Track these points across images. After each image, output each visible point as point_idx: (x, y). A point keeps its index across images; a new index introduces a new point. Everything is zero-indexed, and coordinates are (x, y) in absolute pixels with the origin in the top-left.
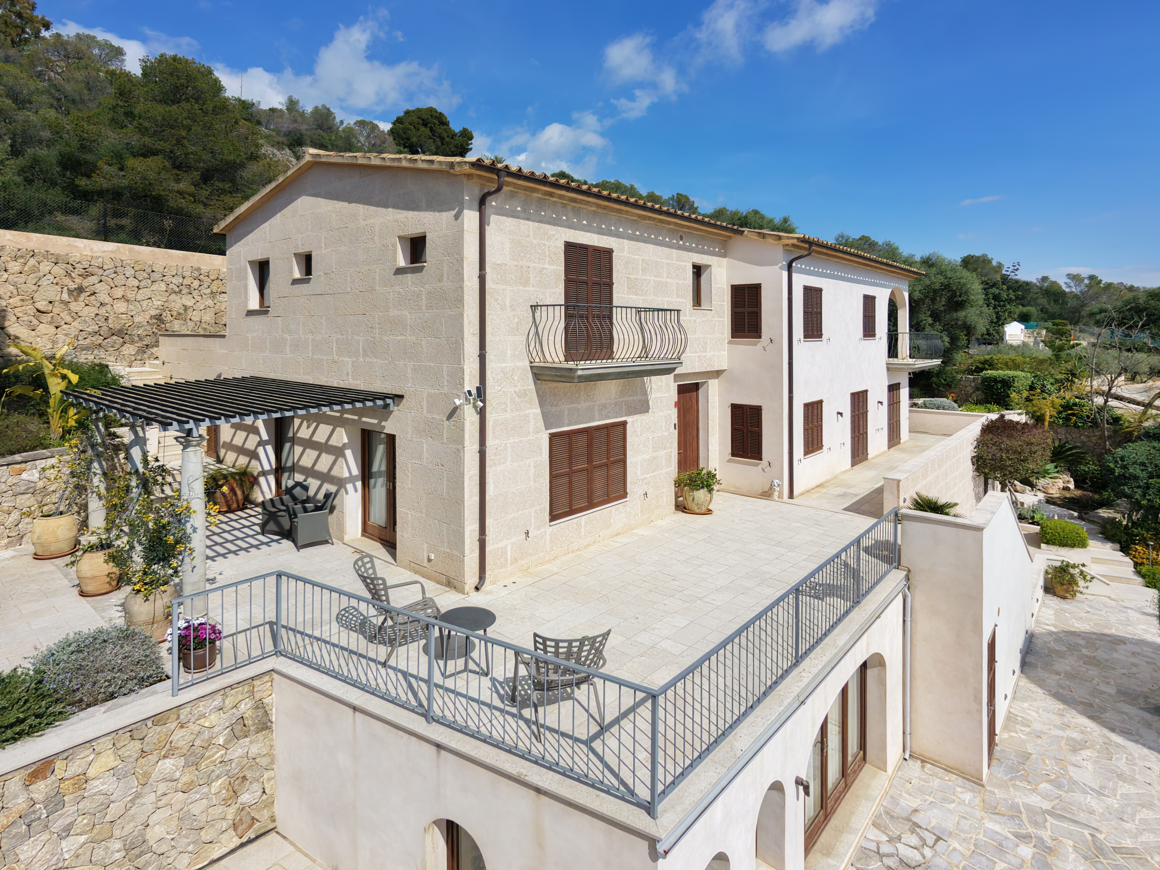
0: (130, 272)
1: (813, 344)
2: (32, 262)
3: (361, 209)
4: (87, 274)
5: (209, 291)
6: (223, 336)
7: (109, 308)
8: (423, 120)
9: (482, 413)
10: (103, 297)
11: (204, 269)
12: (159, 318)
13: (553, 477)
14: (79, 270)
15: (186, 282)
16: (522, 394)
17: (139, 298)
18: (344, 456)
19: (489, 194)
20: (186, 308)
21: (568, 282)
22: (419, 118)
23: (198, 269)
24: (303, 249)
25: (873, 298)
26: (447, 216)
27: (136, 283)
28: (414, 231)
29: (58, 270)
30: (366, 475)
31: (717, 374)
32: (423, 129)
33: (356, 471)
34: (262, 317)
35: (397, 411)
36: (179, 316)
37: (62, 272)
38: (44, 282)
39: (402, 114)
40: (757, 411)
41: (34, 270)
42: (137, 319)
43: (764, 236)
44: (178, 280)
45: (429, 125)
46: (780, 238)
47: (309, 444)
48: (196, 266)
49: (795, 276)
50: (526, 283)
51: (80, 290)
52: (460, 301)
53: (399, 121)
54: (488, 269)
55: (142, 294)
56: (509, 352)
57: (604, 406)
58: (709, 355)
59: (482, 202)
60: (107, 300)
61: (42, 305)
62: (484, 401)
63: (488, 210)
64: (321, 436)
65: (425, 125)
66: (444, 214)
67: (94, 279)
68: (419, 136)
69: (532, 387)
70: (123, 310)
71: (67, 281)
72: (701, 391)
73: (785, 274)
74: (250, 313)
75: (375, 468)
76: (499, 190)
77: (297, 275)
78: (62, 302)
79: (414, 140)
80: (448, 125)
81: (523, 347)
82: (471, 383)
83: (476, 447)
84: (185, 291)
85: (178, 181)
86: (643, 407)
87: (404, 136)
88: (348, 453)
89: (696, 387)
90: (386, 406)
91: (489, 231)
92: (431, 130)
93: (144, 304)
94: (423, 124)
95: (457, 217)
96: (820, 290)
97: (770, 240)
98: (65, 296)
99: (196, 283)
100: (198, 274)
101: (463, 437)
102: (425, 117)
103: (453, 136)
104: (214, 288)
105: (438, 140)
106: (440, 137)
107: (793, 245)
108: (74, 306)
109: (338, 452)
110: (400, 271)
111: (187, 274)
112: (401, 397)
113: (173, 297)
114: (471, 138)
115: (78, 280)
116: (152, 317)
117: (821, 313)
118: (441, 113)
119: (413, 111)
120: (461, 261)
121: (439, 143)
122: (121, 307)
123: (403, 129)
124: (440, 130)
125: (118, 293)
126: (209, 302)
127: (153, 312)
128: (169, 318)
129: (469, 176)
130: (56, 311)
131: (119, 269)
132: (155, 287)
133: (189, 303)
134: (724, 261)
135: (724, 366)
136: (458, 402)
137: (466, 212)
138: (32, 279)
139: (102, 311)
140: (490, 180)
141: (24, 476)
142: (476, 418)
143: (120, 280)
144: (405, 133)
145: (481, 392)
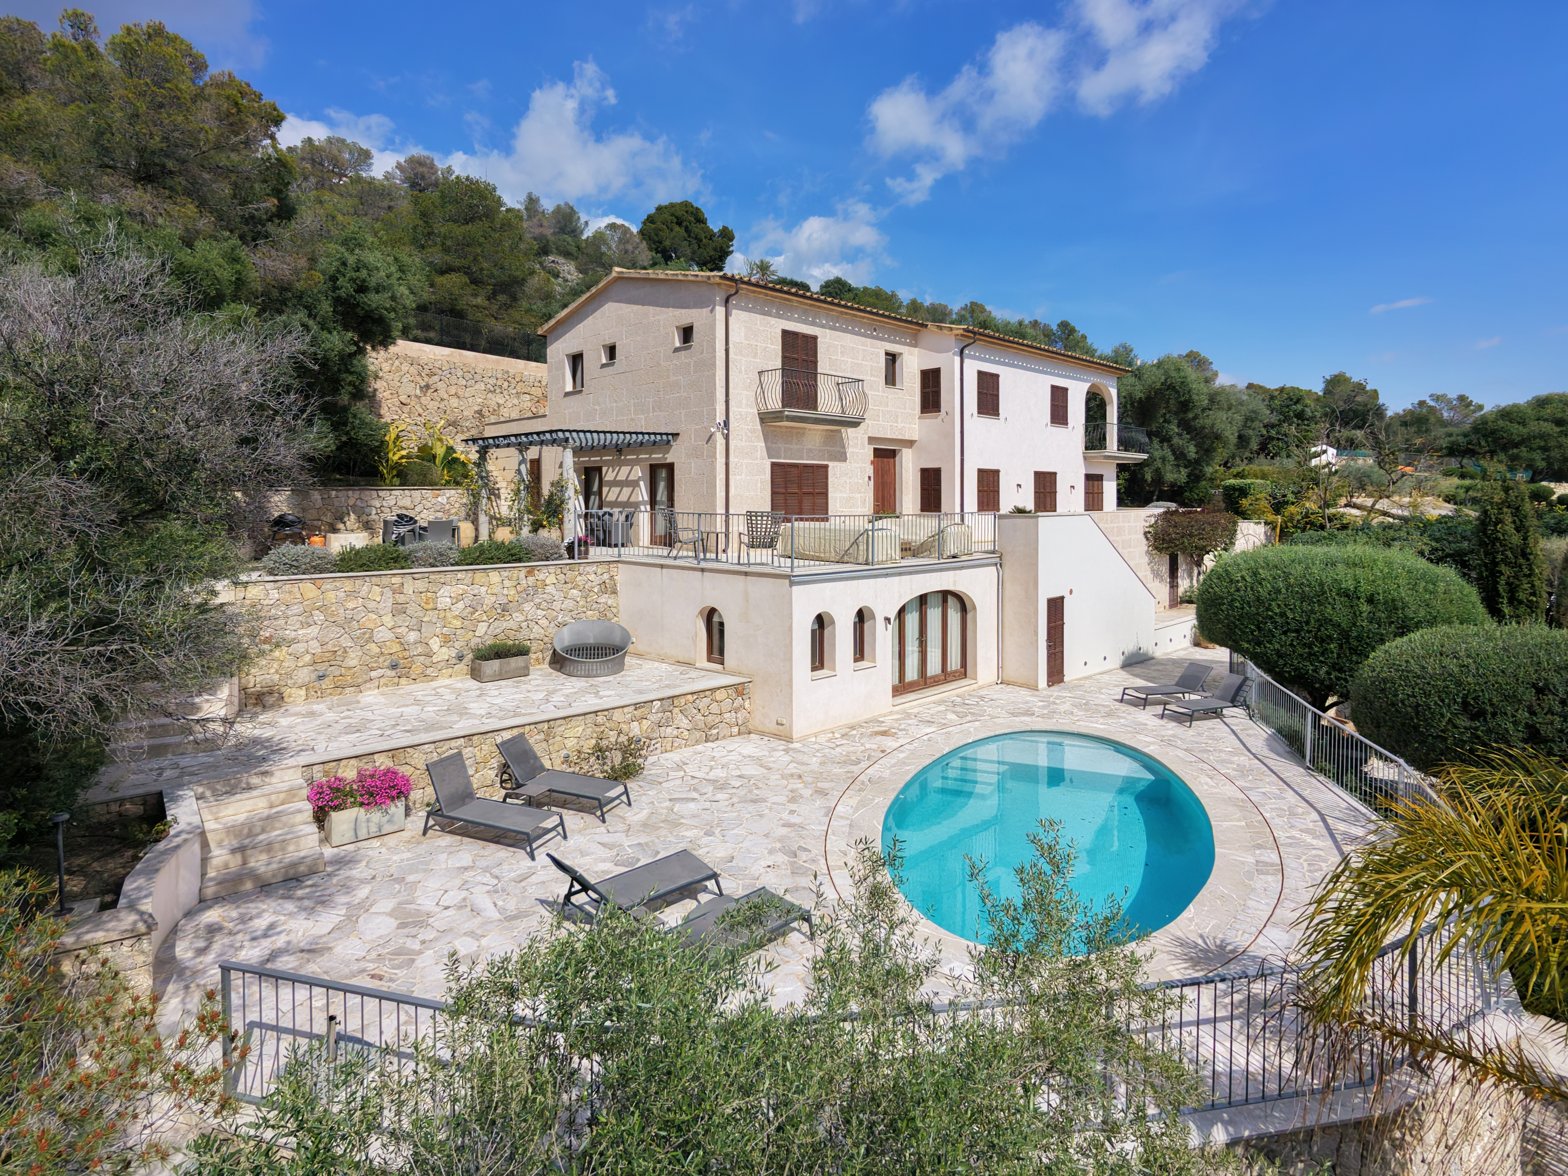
0: (460, 373)
1: (987, 422)
2: (397, 363)
3: (651, 309)
4: (431, 374)
5: (514, 391)
6: (545, 416)
7: (446, 402)
8: (677, 218)
9: (727, 438)
10: (442, 393)
11: (512, 372)
12: (480, 412)
13: (773, 493)
14: (427, 371)
15: (499, 383)
16: (753, 431)
17: (467, 395)
18: (639, 486)
19: (731, 295)
20: (499, 405)
21: (784, 357)
22: (672, 215)
23: (508, 372)
24: (609, 342)
25: (1065, 390)
26: (706, 311)
27: (464, 383)
28: (685, 322)
29: (413, 370)
30: (653, 502)
31: (910, 443)
32: (677, 229)
33: (646, 498)
34: (578, 396)
35: (676, 445)
36: (494, 412)
37: (416, 372)
38: (404, 380)
39: (653, 211)
40: (937, 472)
41: (398, 370)
42: (465, 413)
43: (941, 328)
44: (492, 381)
45: (684, 224)
46: (951, 329)
47: (615, 483)
48: (505, 369)
49: (967, 362)
50: (755, 356)
51: (427, 387)
52: (714, 365)
53: (650, 219)
54: (731, 345)
55: (469, 392)
56: (744, 402)
57: (811, 450)
58: (900, 426)
59: (727, 301)
60: (446, 396)
61: (403, 398)
62: (728, 430)
63: (730, 305)
64: (622, 477)
65: (679, 224)
66: (705, 310)
67: (436, 378)
68: (673, 239)
69: (759, 427)
70: (456, 405)
71: (419, 379)
72: (897, 458)
73: (957, 359)
74: (567, 394)
75: (658, 498)
76: (736, 293)
77: (604, 361)
78: (416, 396)
79: (667, 243)
80: (705, 223)
81: (753, 399)
82: (720, 418)
83: (724, 460)
84: (498, 391)
85: (475, 295)
86: (842, 457)
87: (656, 239)
88: (642, 483)
89: (893, 454)
90: (669, 441)
91: (731, 320)
92: (687, 229)
93: (470, 400)
94: (677, 223)
95: (712, 311)
96: (997, 376)
97: (945, 332)
98: (418, 392)
99: (506, 384)
100: (508, 377)
101: (715, 453)
102: (679, 213)
103: (711, 236)
104: (519, 389)
105: (694, 241)
106: (696, 238)
107: (962, 335)
108: (424, 400)
109: (634, 484)
110: (677, 350)
111: (499, 376)
112: (678, 434)
113: (490, 395)
114: (731, 238)
115: (426, 379)
116: (476, 412)
117: (997, 396)
118: (697, 209)
119: (666, 207)
120: (714, 339)
121: (696, 247)
122: (454, 402)
123: (654, 229)
124: (696, 229)
125: (453, 390)
126: (516, 401)
127: (477, 408)
128: (487, 414)
129: (719, 284)
130: (413, 403)
131: (453, 371)
132: (477, 386)
133: (501, 402)
134: (916, 350)
135: (915, 437)
136: (713, 430)
137: (717, 307)
138: (397, 378)
139: (442, 406)
140: (731, 287)
141: (439, 499)
142: (724, 441)
143: (453, 380)
144: (657, 235)
145: (726, 423)
